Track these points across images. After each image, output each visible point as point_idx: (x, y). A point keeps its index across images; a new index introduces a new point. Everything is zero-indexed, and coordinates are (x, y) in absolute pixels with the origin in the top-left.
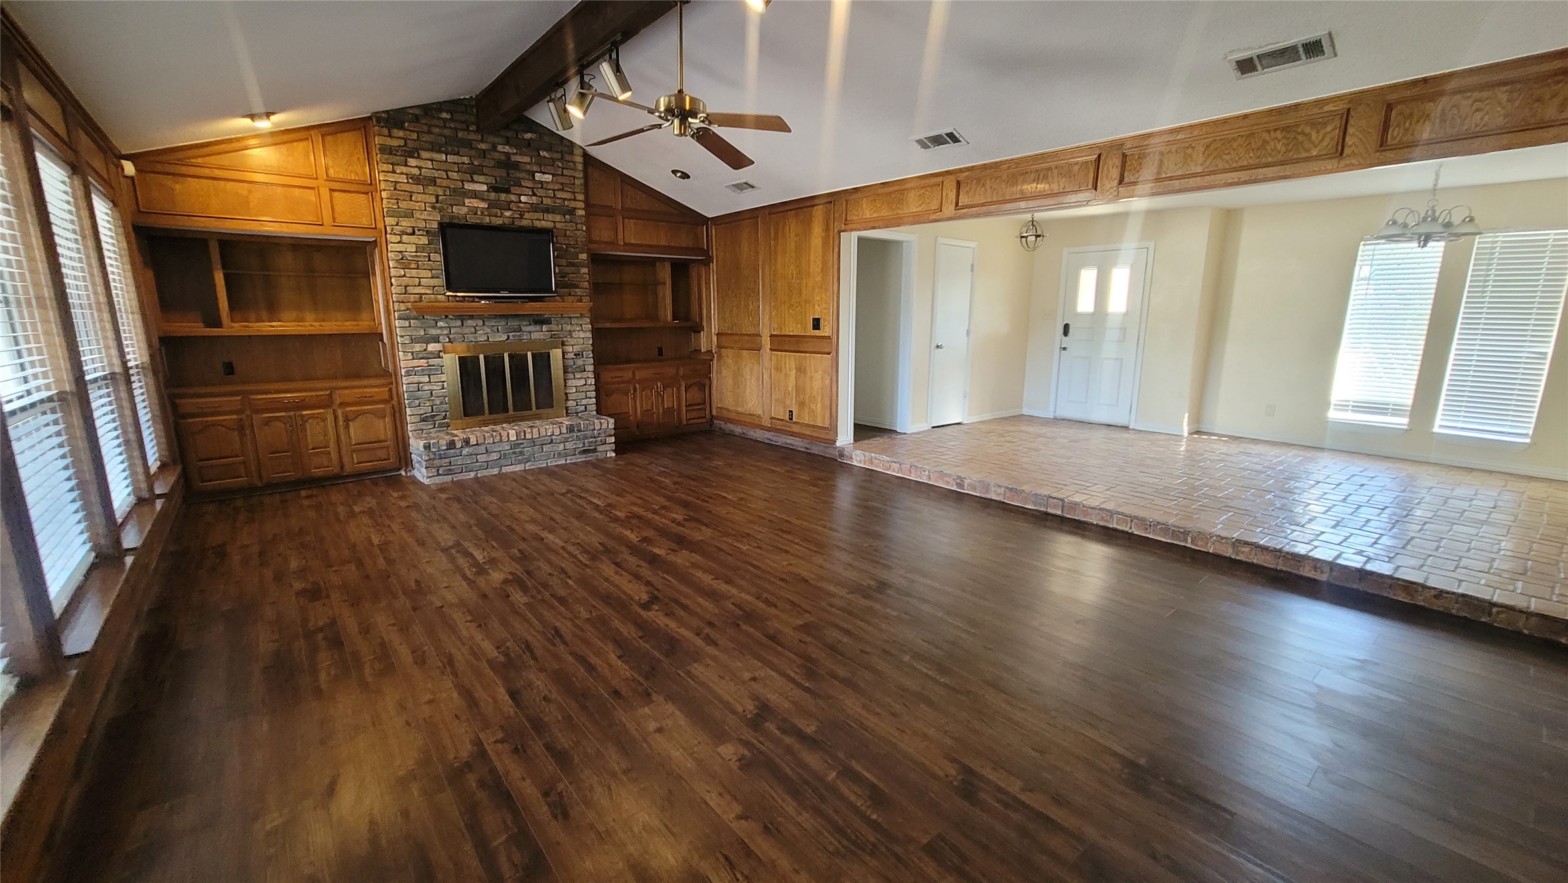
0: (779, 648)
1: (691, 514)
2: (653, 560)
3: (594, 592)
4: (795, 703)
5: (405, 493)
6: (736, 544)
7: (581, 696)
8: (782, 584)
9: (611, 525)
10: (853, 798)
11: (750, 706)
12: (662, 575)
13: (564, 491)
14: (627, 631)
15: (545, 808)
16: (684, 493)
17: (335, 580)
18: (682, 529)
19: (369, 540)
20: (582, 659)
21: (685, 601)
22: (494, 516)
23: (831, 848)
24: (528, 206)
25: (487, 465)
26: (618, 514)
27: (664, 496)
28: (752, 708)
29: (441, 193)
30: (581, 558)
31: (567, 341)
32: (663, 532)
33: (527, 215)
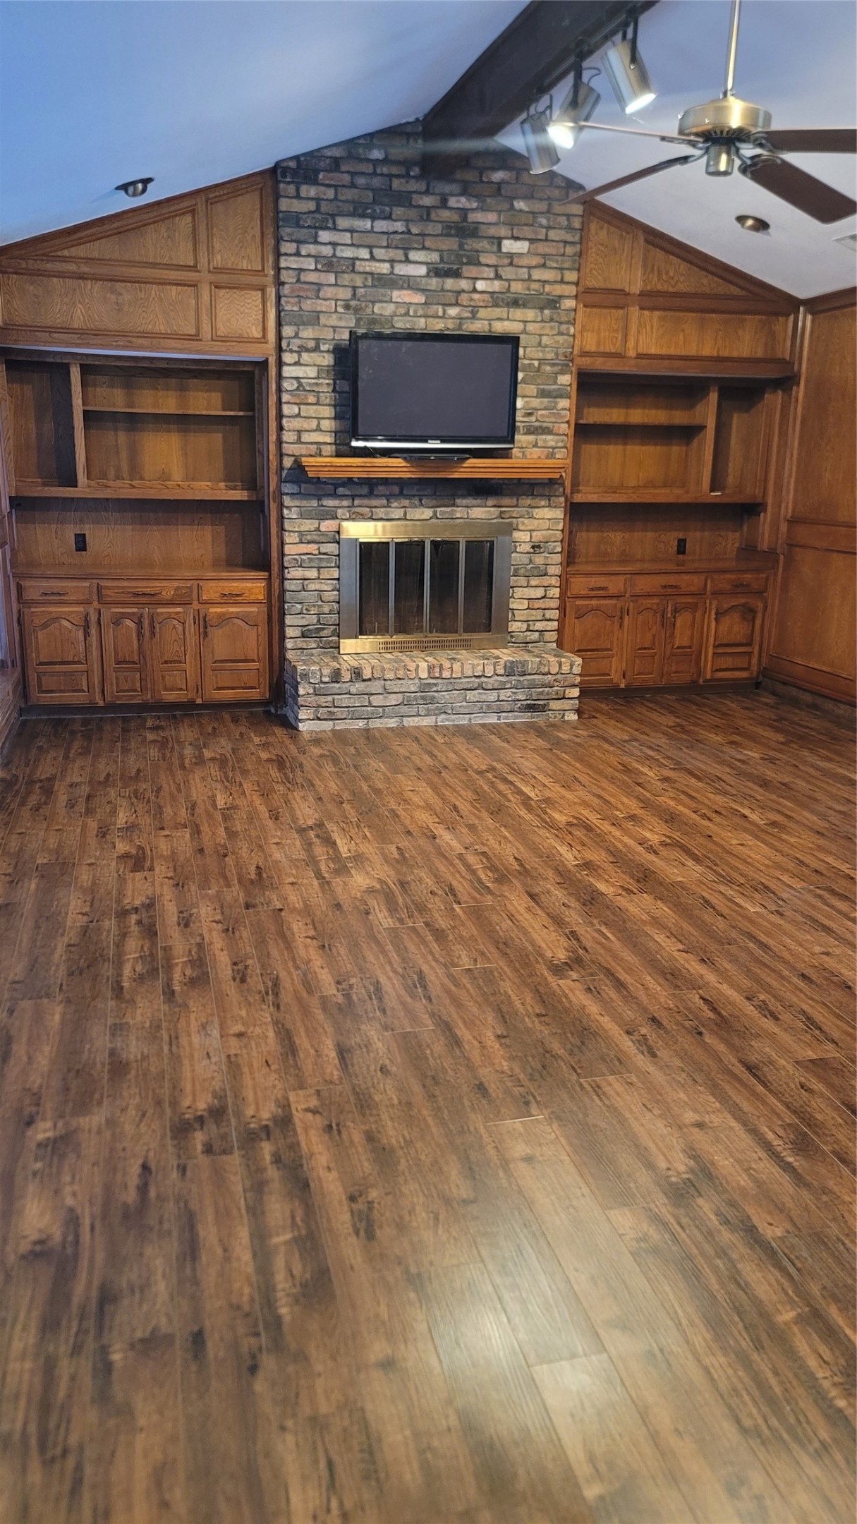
0: (760, 1088)
1: (677, 835)
2: (591, 901)
3: (489, 931)
4: (759, 1184)
5: (270, 739)
6: (739, 901)
7: (431, 1080)
8: (801, 984)
9: (541, 832)
10: (812, 1363)
11: (681, 1165)
12: (598, 927)
13: (484, 767)
14: (523, 1002)
15: (346, 1217)
16: (674, 799)
17: (164, 847)
18: (652, 857)
19: (213, 799)
20: (447, 1028)
21: (623, 976)
22: (378, 792)
23: (747, 1423)
24: (486, 296)
25: (384, 711)
26: (557, 816)
27: (638, 798)
28: (682, 1168)
29: (359, 283)
30: (483, 876)
31: (523, 523)
32: (619, 858)
33: (482, 313)
